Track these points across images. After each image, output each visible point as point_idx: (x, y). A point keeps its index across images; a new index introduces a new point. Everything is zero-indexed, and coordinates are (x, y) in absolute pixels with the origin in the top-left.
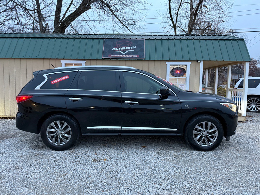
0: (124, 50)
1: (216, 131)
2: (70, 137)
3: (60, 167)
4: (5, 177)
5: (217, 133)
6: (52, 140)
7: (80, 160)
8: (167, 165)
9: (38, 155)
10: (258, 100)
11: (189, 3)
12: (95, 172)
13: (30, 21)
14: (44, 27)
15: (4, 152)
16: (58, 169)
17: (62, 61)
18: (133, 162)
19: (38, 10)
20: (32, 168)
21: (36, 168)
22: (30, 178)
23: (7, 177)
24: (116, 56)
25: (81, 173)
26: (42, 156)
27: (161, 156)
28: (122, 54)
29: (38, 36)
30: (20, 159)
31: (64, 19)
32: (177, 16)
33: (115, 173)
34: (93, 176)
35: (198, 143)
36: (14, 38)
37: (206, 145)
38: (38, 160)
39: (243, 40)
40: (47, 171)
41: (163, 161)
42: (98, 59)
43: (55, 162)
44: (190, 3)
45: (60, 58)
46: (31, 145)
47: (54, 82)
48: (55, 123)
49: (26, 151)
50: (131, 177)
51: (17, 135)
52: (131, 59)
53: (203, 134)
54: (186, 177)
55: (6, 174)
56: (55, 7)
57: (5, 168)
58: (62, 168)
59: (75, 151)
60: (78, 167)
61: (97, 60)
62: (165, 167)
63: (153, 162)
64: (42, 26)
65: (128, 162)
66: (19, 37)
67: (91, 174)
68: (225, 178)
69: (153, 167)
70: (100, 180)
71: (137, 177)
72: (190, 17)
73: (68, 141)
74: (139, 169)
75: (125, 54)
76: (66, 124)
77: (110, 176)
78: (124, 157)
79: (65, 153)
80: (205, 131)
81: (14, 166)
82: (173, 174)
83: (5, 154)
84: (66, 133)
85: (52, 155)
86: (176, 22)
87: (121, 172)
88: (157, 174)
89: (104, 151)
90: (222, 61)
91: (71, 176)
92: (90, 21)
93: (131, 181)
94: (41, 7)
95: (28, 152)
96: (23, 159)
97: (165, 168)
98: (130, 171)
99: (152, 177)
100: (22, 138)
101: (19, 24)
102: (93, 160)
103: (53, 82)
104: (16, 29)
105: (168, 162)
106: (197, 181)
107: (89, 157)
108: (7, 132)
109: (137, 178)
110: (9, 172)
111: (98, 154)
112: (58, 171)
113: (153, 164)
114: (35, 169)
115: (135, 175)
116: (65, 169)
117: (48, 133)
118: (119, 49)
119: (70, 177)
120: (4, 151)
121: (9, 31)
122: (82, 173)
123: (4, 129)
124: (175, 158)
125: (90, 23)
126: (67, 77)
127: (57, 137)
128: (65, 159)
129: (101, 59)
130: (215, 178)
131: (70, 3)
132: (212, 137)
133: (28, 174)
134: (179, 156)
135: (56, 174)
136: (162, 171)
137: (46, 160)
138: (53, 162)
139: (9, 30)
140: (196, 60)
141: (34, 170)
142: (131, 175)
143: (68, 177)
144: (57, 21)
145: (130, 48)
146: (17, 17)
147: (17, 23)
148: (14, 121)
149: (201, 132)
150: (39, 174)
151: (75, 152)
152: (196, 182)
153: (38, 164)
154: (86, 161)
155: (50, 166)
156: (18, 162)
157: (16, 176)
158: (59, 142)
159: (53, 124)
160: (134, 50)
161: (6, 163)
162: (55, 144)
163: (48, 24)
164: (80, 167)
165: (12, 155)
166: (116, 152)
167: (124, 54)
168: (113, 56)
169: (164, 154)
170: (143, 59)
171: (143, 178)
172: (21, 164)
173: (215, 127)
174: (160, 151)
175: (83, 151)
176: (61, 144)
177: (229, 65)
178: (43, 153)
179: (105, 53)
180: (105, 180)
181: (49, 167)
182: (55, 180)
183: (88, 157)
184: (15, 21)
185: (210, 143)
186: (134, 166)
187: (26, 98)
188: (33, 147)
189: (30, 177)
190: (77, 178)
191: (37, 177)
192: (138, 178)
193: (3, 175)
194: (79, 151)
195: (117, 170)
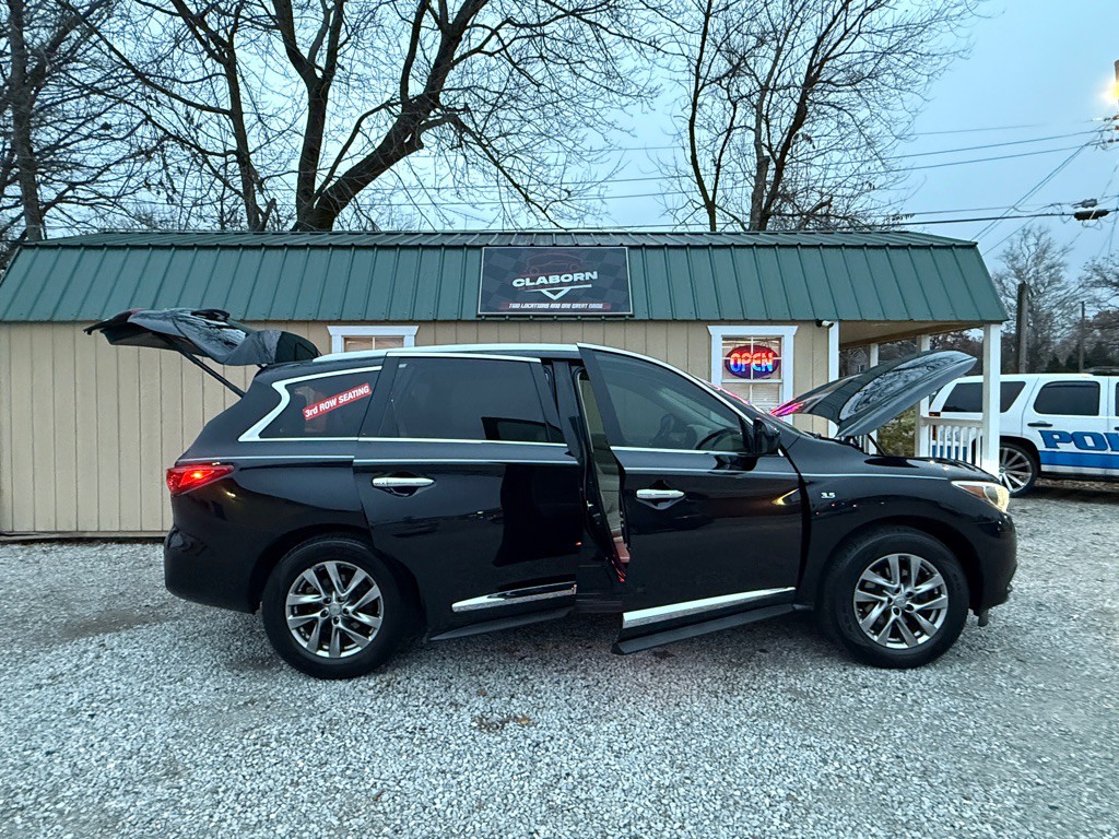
0: (556, 287)
1: (939, 588)
2: (379, 626)
3: (349, 759)
4: (120, 823)
5: (944, 596)
6: (308, 637)
7: (423, 721)
8: (777, 741)
9: (252, 702)
10: (1014, 454)
11: (750, 128)
12: (496, 784)
13: (212, 192)
14: (261, 211)
15: (115, 691)
16: (339, 770)
17: (332, 329)
18: (638, 730)
19: (242, 155)
20: (233, 772)
21: (250, 770)
22: (224, 825)
23: (128, 825)
24: (527, 306)
25: (438, 791)
26: (268, 707)
27: (740, 698)
28: (550, 301)
29: (244, 240)
30: (179, 724)
31: (332, 183)
32: (718, 171)
33: (576, 783)
34: (490, 805)
35: (876, 638)
36: (156, 247)
37: (904, 646)
38: (257, 726)
39: (972, 246)
40: (298, 784)
41: (754, 718)
42: (463, 318)
43: (323, 733)
44: (754, 127)
45: (327, 318)
46: (223, 657)
47: (315, 410)
48: (317, 572)
49: (205, 686)
50: (648, 803)
51: (166, 610)
52: (582, 316)
53: (890, 600)
54: (876, 801)
55: (123, 804)
56: (299, 142)
57: (118, 774)
58: (357, 767)
59: (399, 679)
60: (421, 756)
61: (459, 321)
62: (772, 749)
63: (715, 724)
64: (252, 209)
65: (619, 728)
66: (176, 243)
67: (479, 792)
68: (1032, 798)
69: (727, 753)
70: (522, 828)
71: (672, 805)
72: (754, 174)
73: (370, 639)
74: (672, 763)
75: (561, 300)
76: (360, 575)
77: (559, 802)
78: (596, 703)
79: (362, 692)
80: (898, 590)
81: (157, 763)
82: (816, 786)
83: (119, 701)
84: (364, 610)
85: (311, 701)
86: (715, 191)
87: (600, 781)
88: (750, 788)
89: (510, 678)
90: (906, 321)
91: (398, 808)
92: (423, 191)
93: (653, 824)
94: (252, 143)
95: (212, 689)
96: (193, 726)
97: (772, 753)
98: (637, 776)
99: (736, 803)
100: (187, 621)
101: (172, 200)
102: (474, 724)
103: (309, 413)
104: (161, 222)
105: (775, 726)
106: (929, 820)
107: (456, 705)
108: (129, 598)
109: (673, 810)
110: (136, 793)
111: (491, 695)
112: (340, 782)
113: (721, 737)
114: (244, 776)
115: (663, 791)
116: (367, 770)
117: (293, 613)
118: (539, 282)
119: (395, 810)
120: (118, 689)
121: (136, 227)
122: (440, 789)
123: (115, 587)
124: (797, 703)
125: (422, 199)
126: (364, 390)
127: (327, 626)
128: (362, 720)
129: (474, 318)
130: (996, 801)
131: (353, 127)
132: (926, 613)
133: (219, 803)
134: (812, 695)
135: (334, 799)
136: (768, 772)
137: (289, 725)
138: (319, 738)
139: (137, 222)
140: (813, 318)
141: (240, 778)
142: (644, 793)
143: (388, 810)
144: (305, 190)
145: (577, 277)
146: (165, 180)
147: (166, 197)
148: (158, 553)
149: (886, 595)
150: (265, 801)
151: (399, 683)
152: (926, 824)
153: (258, 747)
154: (449, 727)
155: (307, 757)
156: (175, 742)
157: (166, 815)
158: (335, 643)
159: (309, 575)
160: (590, 286)
161: (124, 749)
162: (320, 653)
163: (274, 200)
164: (429, 760)
165: (150, 705)
166: (558, 682)
167: (555, 298)
168: (516, 306)
169: (747, 685)
170: (624, 316)
171: (701, 809)
172: (185, 752)
173: (938, 575)
174: (728, 674)
175: (431, 681)
176: (344, 655)
177: (921, 334)
178: (273, 691)
179: (486, 296)
180: (543, 823)
181: (301, 765)
182: (332, 832)
183: (454, 708)
184: (159, 193)
185: (919, 636)
186: (647, 749)
187: (204, 474)
188: (230, 666)
189: (225, 820)
190: (425, 817)
191: (256, 820)
192: (678, 811)
193: (111, 814)
194: (416, 681)
195: (585, 773)
